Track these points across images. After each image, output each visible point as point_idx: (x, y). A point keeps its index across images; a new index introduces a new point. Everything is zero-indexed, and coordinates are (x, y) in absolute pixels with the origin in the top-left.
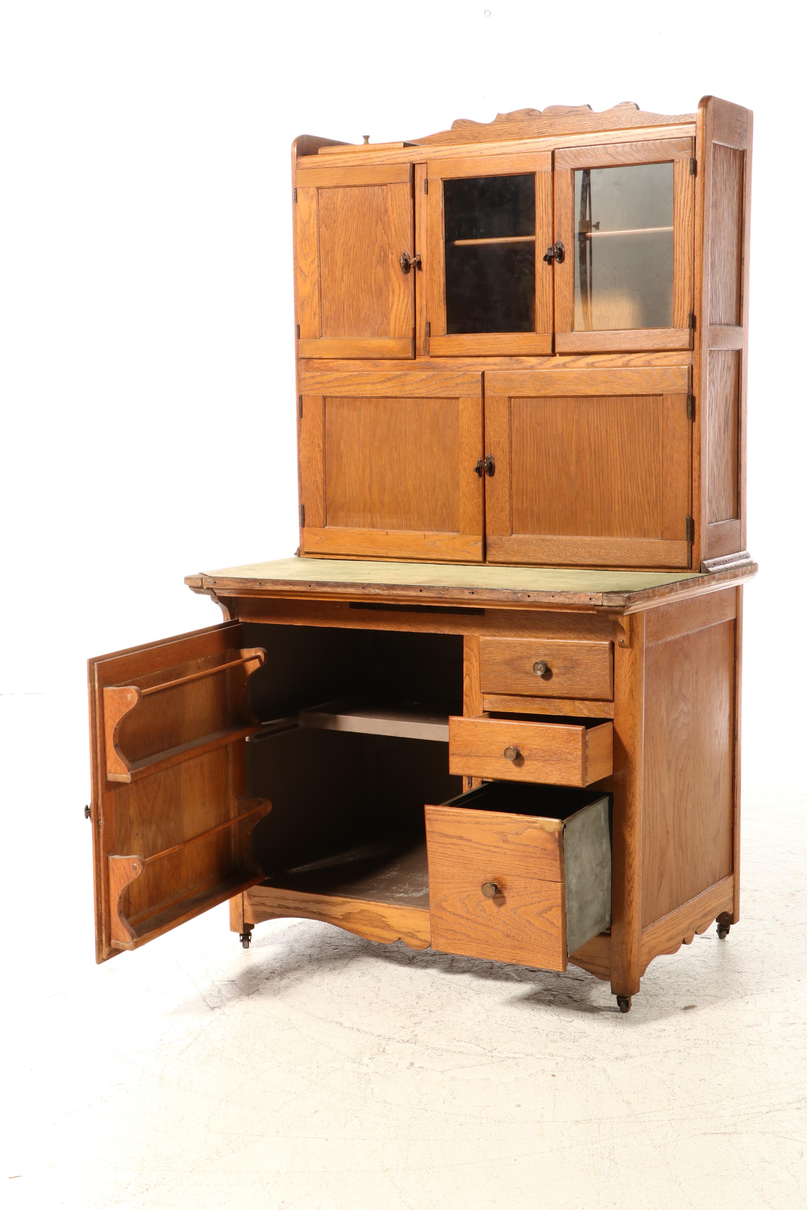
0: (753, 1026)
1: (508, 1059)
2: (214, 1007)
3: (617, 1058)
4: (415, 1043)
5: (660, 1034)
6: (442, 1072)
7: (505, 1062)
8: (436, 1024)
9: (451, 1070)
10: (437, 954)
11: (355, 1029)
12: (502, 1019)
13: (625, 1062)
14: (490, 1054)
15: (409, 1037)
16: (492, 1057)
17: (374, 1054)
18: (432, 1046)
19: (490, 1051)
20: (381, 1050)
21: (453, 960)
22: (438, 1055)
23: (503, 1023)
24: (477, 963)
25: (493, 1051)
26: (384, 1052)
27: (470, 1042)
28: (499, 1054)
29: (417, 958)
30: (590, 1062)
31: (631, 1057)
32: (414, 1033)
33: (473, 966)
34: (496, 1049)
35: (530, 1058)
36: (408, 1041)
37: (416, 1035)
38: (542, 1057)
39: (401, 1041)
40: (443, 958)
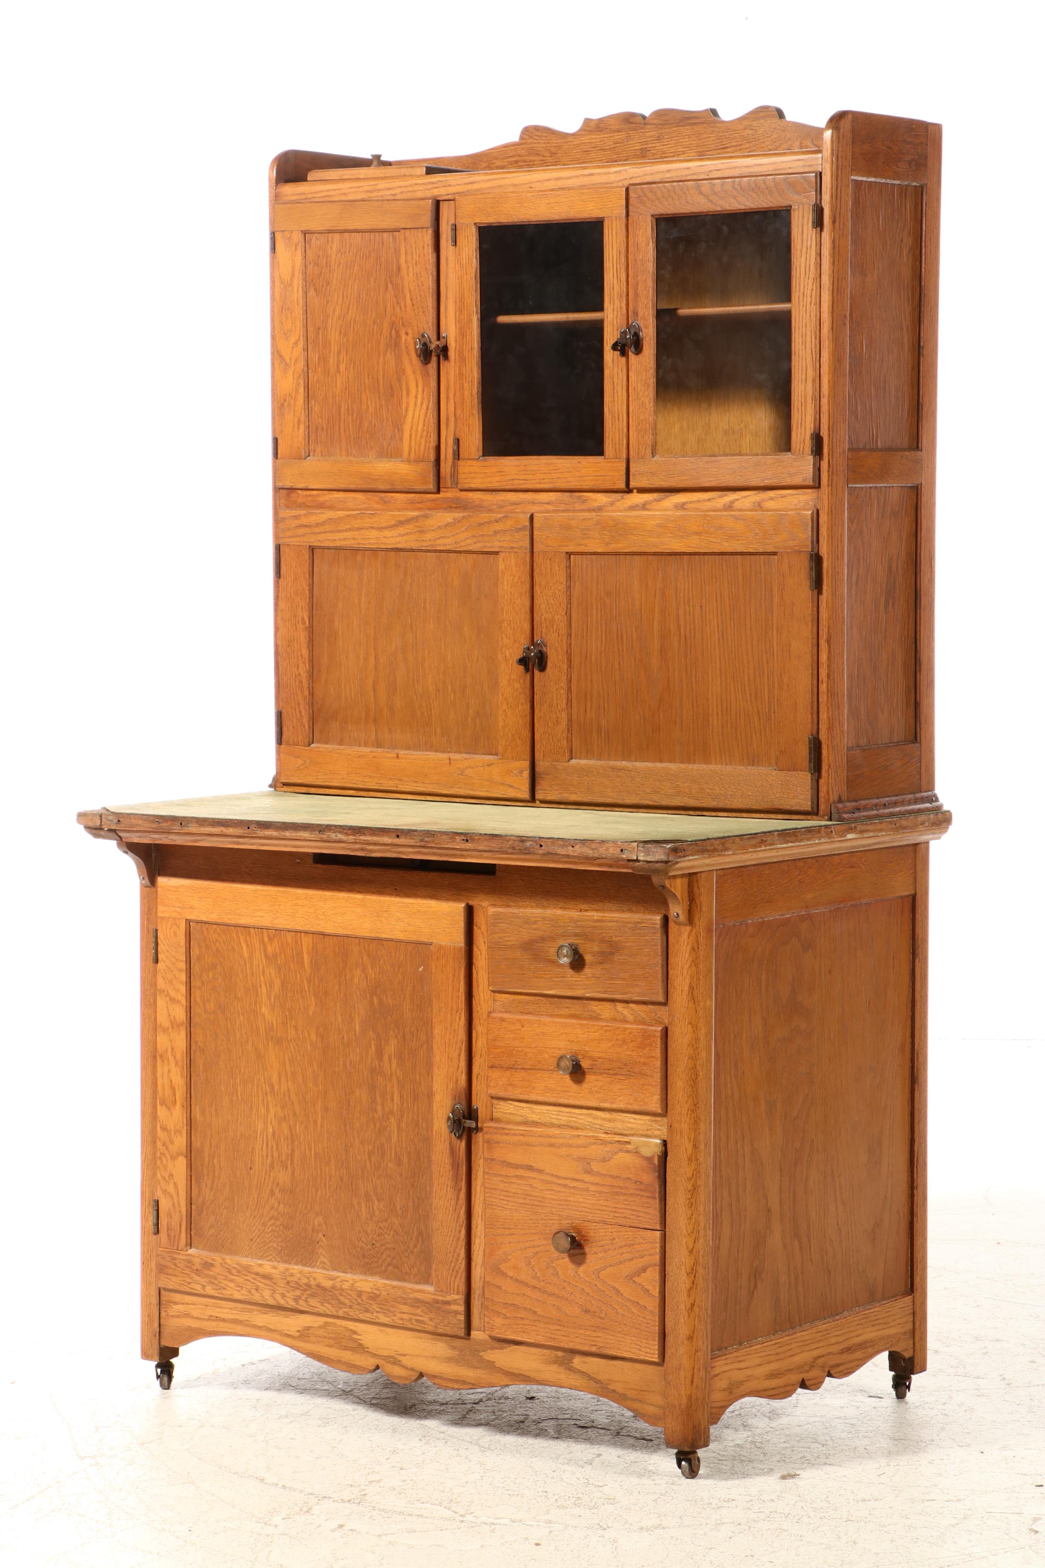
0: (869, 1500)
1: (484, 1526)
2: (86, 1457)
3: (642, 1529)
4: (359, 1503)
5: (725, 1504)
6: (379, 1536)
7: (477, 1528)
8: (401, 1484)
9: (394, 1534)
10: (451, 1402)
11: (280, 1485)
12: (503, 1480)
13: (652, 1533)
14: (461, 1518)
15: (354, 1496)
16: (462, 1521)
17: (292, 1513)
18: (382, 1508)
19: (462, 1516)
20: (305, 1509)
21: (471, 1411)
22: (384, 1518)
23: (502, 1485)
24: (505, 1415)
25: (467, 1516)
26: (308, 1511)
27: (440, 1504)
28: (474, 1519)
29: (417, 1407)
30: (600, 1532)
31: (664, 1528)
32: (363, 1493)
33: (496, 1419)
34: (472, 1513)
35: (514, 1524)
36: (349, 1501)
37: (365, 1495)
38: (533, 1523)
39: (340, 1501)
40: (456, 1408)
